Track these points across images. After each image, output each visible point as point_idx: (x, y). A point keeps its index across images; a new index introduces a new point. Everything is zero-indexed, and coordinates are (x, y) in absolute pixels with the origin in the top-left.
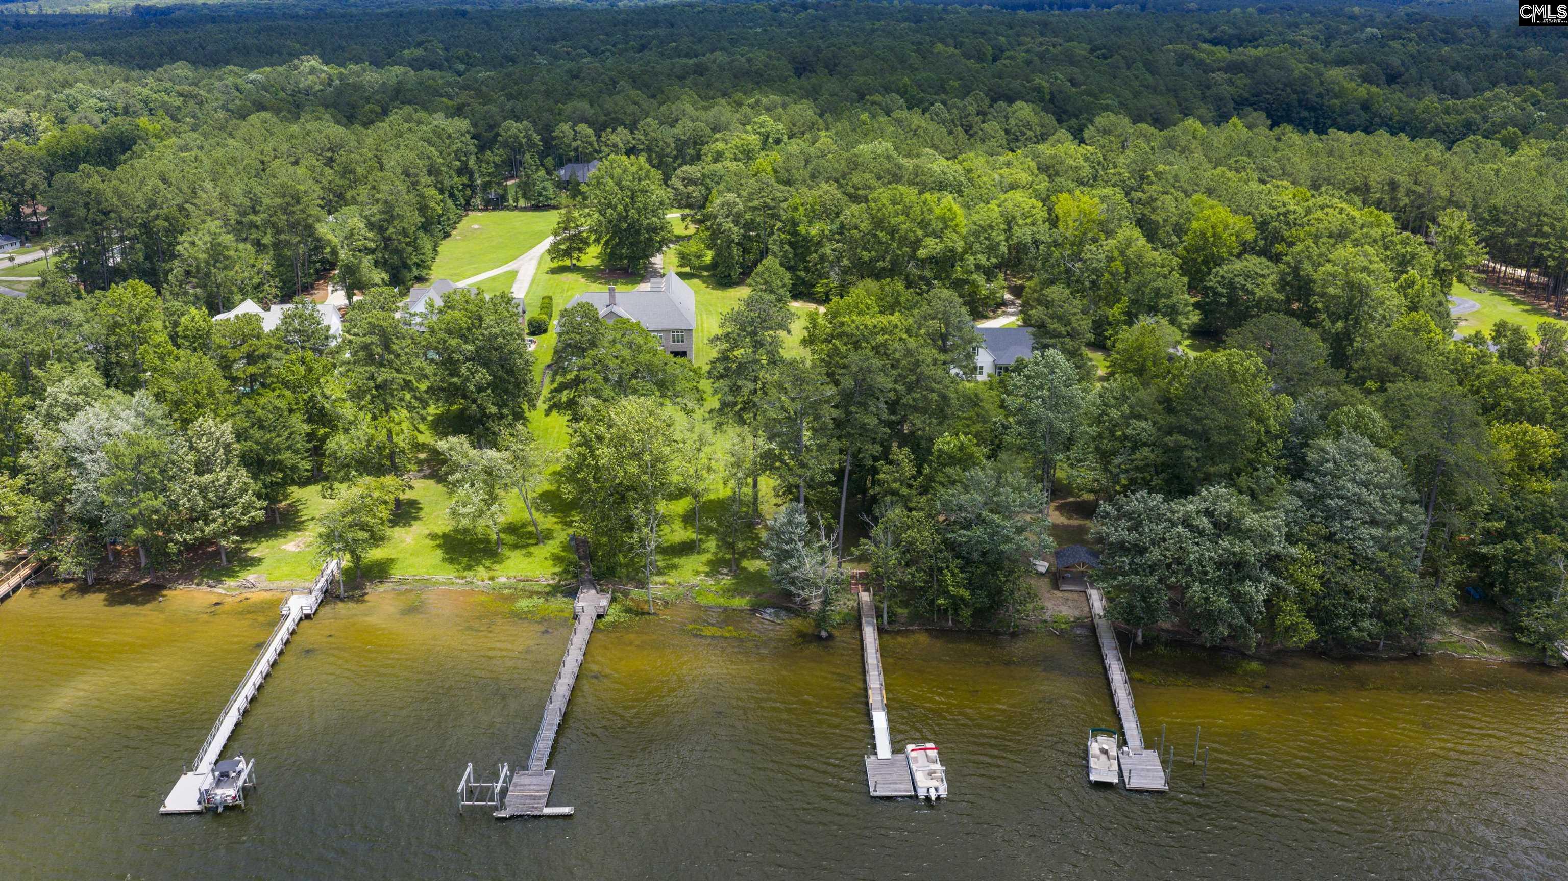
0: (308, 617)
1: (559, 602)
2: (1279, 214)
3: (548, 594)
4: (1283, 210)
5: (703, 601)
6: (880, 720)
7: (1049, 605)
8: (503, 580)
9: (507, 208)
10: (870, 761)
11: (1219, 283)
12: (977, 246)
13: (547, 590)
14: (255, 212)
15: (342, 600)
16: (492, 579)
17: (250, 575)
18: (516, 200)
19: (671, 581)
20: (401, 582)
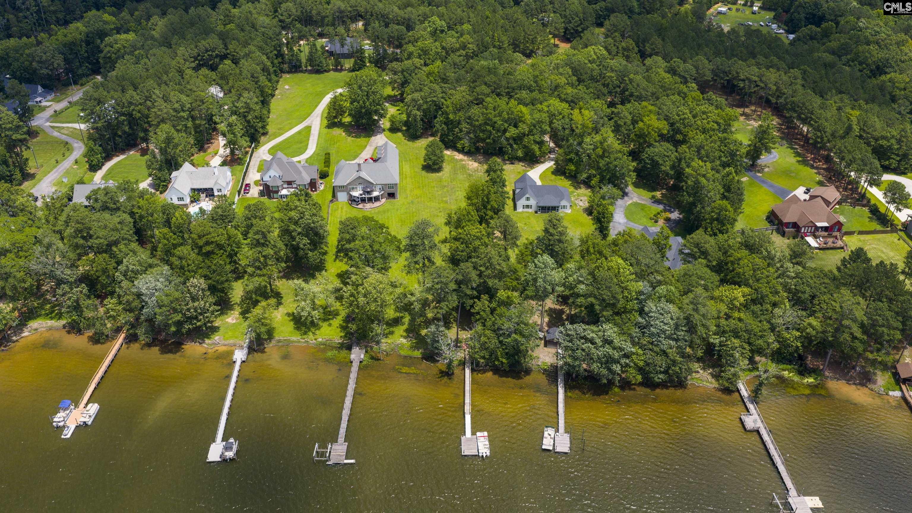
0: (244, 361)
1: (344, 352)
2: (680, 119)
3: (339, 348)
4: (682, 117)
5: (403, 353)
6: (468, 418)
7: (541, 356)
8: (320, 340)
9: (302, 72)
10: (463, 438)
11: (647, 158)
12: (535, 131)
13: (339, 346)
14: (183, 111)
15: (256, 351)
16: (316, 339)
17: (216, 338)
18: (306, 67)
19: (389, 341)
20: (279, 341)
